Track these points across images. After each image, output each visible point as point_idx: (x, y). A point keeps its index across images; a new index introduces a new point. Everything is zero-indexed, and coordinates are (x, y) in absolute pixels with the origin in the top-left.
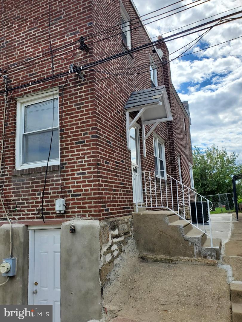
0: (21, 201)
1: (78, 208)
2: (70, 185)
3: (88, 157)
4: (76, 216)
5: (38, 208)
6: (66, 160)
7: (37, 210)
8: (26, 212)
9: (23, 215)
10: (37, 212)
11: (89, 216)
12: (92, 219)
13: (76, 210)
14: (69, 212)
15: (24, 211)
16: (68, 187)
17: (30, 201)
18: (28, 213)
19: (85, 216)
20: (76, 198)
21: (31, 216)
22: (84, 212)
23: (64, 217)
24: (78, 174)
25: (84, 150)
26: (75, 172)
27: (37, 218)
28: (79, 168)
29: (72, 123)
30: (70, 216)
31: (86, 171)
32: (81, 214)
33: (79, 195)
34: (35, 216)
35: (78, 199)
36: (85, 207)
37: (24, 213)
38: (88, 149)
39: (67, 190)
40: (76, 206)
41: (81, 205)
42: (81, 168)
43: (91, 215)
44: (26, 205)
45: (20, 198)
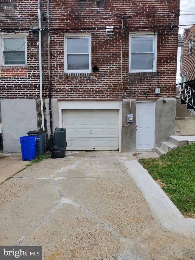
0: (134, 88)
1: (166, 93)
2: (162, 82)
3: (172, 70)
4: (165, 96)
5: (144, 92)
6: (161, 70)
7: (143, 93)
8: (137, 94)
9: (135, 95)
10: (144, 94)
11: (171, 96)
12: (172, 98)
13: (165, 93)
14: (161, 94)
15: (136, 93)
16: (161, 83)
17: (140, 89)
18: (138, 94)
19: (169, 96)
20: (165, 88)
21: (140, 96)
22: (168, 94)
23: (158, 96)
24: (167, 78)
25: (170, 67)
26: (165, 77)
27: (143, 97)
28: (167, 75)
29: (165, 52)
30: (161, 96)
31: (171, 77)
32: (167, 95)
33: (167, 87)
34: (142, 96)
35: (166, 89)
36: (169, 93)
37: (136, 94)
38: (172, 67)
39: (160, 84)
40: (165, 92)
41: (168, 92)
42: (168, 75)
43: (172, 96)
44: (137, 90)
45: (134, 87)
